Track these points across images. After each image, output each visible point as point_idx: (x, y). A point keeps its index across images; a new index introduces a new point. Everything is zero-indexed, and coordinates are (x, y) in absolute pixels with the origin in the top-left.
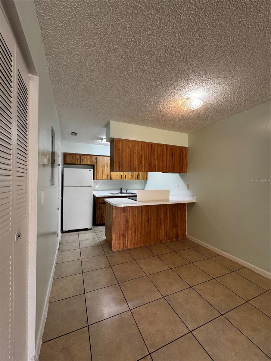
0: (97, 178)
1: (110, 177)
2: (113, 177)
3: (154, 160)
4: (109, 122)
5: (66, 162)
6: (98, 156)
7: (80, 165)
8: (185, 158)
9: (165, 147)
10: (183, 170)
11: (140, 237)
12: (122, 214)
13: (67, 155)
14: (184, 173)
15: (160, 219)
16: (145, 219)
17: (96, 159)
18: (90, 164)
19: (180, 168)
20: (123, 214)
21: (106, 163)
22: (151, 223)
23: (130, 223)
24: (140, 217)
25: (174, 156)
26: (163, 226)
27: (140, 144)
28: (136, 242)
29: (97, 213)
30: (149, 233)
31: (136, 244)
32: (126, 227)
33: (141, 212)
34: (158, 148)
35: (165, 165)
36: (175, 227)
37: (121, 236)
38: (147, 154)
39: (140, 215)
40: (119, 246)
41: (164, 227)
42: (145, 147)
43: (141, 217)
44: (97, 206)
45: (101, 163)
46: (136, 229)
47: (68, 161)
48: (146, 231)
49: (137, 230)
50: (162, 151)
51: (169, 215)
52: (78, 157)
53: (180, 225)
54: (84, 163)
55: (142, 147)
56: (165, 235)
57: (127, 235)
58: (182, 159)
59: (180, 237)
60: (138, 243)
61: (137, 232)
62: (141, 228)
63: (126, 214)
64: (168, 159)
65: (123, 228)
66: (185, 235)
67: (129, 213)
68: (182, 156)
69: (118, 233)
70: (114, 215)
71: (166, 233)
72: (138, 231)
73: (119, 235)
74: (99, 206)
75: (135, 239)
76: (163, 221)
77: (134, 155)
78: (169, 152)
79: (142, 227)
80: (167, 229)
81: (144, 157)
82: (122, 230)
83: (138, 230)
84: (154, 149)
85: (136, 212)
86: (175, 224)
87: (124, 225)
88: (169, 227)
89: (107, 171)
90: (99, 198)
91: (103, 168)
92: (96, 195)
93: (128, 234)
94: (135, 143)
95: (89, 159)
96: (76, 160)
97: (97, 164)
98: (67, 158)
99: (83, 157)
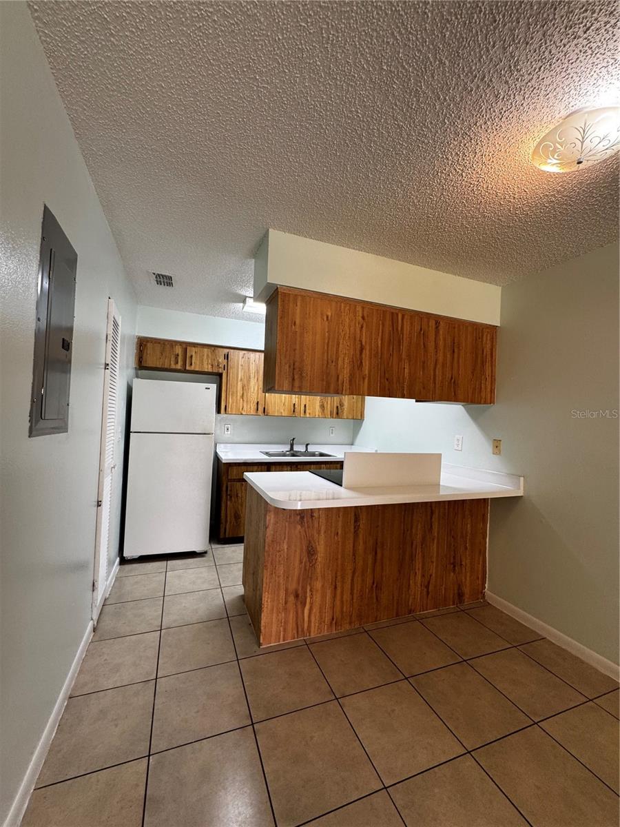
0: (229, 409)
1: (264, 408)
2: (270, 410)
3: (400, 360)
4: (265, 237)
5: (144, 364)
6: (232, 351)
7: (184, 372)
8: (489, 357)
9: (432, 323)
10: (483, 394)
11: (349, 599)
12: (295, 528)
13: (148, 344)
14: (485, 403)
15: (412, 543)
16: (365, 543)
17: (227, 357)
18: (210, 370)
19: (474, 389)
20: (299, 527)
21: (253, 368)
22: (383, 555)
23: (320, 556)
24: (352, 539)
25: (459, 350)
26: (418, 564)
27: (359, 309)
28: (338, 614)
29: (223, 508)
30: (377, 586)
31: (336, 623)
32: (305, 570)
33: (356, 521)
34: (411, 324)
35: (432, 377)
36: (454, 566)
37: (292, 599)
38: (380, 342)
39: (352, 530)
40: (282, 629)
41: (423, 568)
42: (375, 320)
43: (354, 536)
44: (224, 489)
45: (240, 370)
46: (339, 574)
47: (150, 361)
48: (369, 581)
49: (339, 578)
50: (423, 334)
51: (438, 533)
52: (179, 350)
53: (468, 561)
54: (192, 368)
55: (363, 318)
56: (425, 593)
57: (308, 595)
58: (479, 361)
59: (466, 600)
60: (342, 619)
61: (339, 584)
62: (354, 573)
63: (308, 527)
64: (441, 359)
65: (296, 573)
66: (482, 593)
67: (316, 525)
68: (480, 352)
69: (282, 587)
70: (270, 532)
71: (427, 587)
72: (343, 582)
73: (282, 594)
74: (229, 489)
75: (333, 607)
76: (419, 550)
77: (338, 344)
78: (445, 340)
79: (355, 569)
80: (431, 576)
81: (371, 350)
82: (295, 578)
83: (343, 577)
84: (400, 326)
85: (340, 524)
86: (454, 557)
87: (301, 562)
88: (437, 567)
89: (256, 391)
90: (230, 465)
91: (246, 383)
92: (223, 458)
93: (311, 590)
94: (342, 305)
95: (208, 355)
96: (173, 359)
97: (231, 371)
98: (148, 352)
99: (191, 351)
